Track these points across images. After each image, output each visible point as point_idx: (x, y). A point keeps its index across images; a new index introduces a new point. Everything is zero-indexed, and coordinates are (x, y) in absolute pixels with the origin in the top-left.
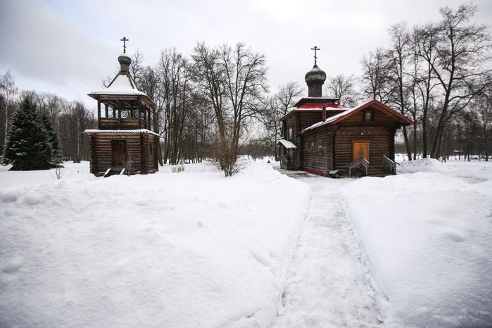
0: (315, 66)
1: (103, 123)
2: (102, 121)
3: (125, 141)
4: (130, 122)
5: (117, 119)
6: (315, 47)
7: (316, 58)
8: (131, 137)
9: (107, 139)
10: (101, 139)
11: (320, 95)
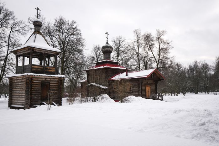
0: (107, 43)
1: (33, 68)
2: (33, 66)
3: (49, 82)
4: (50, 69)
5: (42, 67)
6: (107, 33)
7: (107, 39)
8: (53, 80)
9: (39, 80)
10: (35, 80)
11: (110, 59)
